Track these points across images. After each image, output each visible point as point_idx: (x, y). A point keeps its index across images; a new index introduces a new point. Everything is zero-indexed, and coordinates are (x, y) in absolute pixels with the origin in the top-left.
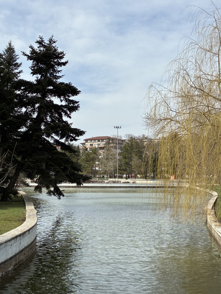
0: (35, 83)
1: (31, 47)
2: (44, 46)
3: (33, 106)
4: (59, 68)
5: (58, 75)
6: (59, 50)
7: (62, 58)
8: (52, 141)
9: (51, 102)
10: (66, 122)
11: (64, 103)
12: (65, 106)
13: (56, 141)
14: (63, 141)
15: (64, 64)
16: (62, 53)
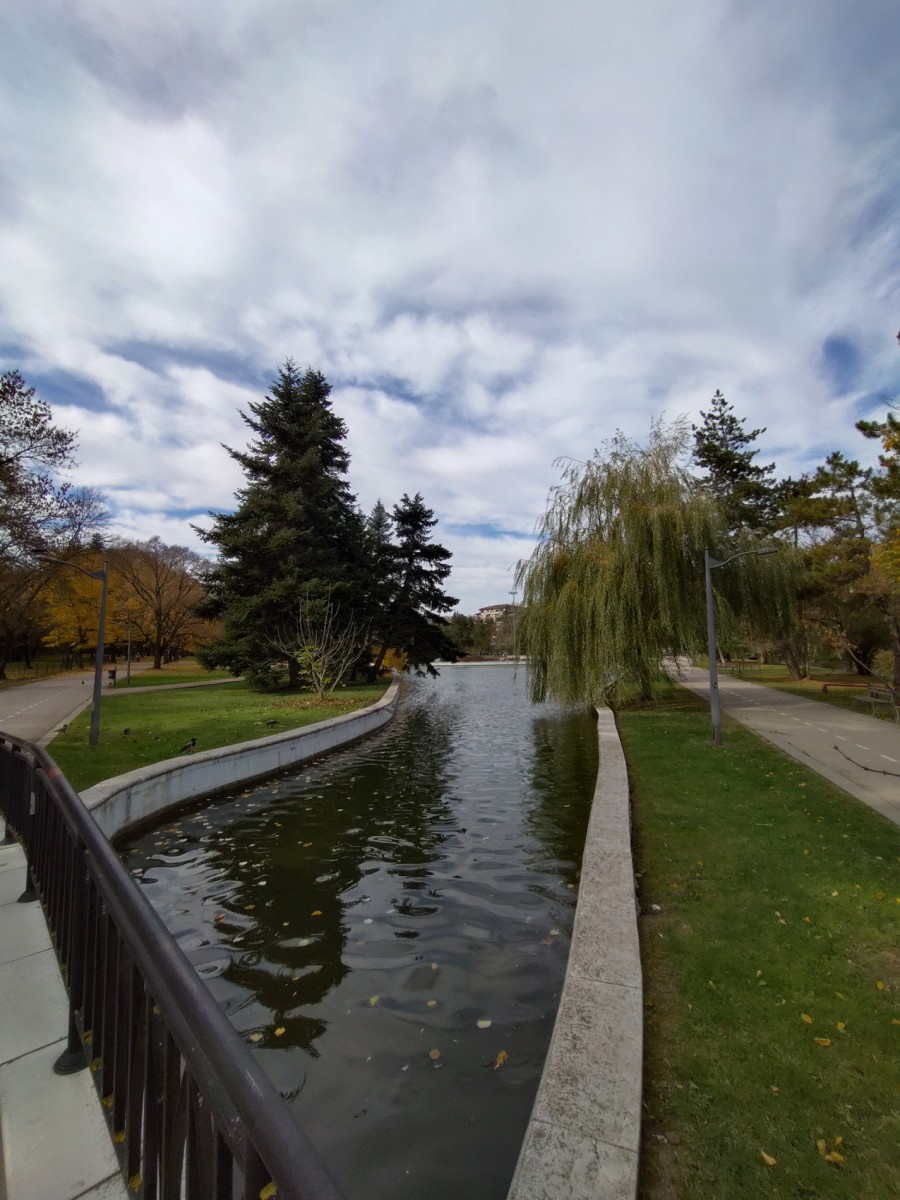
0: (400, 546)
1: (396, 506)
2: (410, 505)
3: (400, 573)
4: (428, 529)
5: (426, 536)
6: (427, 509)
7: (430, 517)
8: (423, 613)
9: (420, 568)
10: (438, 590)
11: (434, 568)
12: (436, 572)
13: (427, 612)
14: (435, 612)
15: (434, 523)
16: (430, 511)
